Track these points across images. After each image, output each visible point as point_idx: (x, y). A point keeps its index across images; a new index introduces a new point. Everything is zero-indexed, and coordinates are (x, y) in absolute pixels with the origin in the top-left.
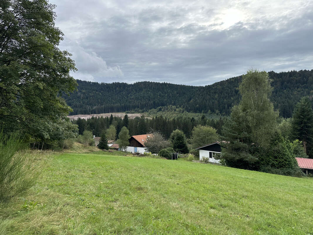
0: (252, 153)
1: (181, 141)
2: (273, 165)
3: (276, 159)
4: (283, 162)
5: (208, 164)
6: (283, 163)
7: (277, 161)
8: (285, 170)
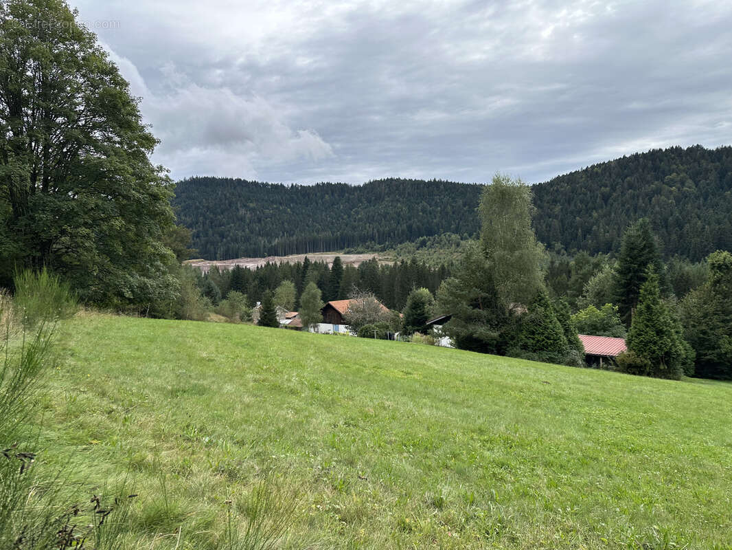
0: (493, 327)
1: (419, 311)
2: (525, 347)
3: (532, 336)
4: (543, 340)
5: (441, 348)
6: (543, 343)
7: (533, 339)
8: (545, 355)
